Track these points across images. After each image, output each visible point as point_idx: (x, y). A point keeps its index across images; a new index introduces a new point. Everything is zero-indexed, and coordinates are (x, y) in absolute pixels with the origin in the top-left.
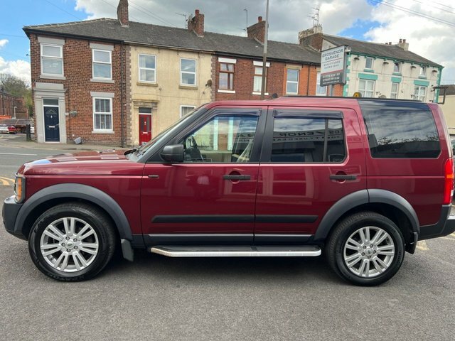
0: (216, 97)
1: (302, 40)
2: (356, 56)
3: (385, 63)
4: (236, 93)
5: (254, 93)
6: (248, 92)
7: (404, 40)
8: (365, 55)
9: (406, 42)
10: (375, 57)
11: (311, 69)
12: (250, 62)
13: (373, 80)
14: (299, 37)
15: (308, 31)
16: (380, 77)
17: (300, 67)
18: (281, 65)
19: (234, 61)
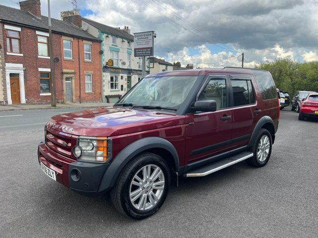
0: (5, 59)
1: (65, 18)
2: (107, 35)
3: (123, 41)
4: (24, 56)
5: (39, 57)
6: (34, 56)
7: (128, 27)
8: (112, 35)
9: (129, 28)
10: (117, 36)
11: (80, 41)
12: (33, 32)
13: (118, 52)
14: (62, 16)
15: (68, 12)
16: (121, 50)
17: (72, 39)
18: (58, 36)
19: (19, 29)
